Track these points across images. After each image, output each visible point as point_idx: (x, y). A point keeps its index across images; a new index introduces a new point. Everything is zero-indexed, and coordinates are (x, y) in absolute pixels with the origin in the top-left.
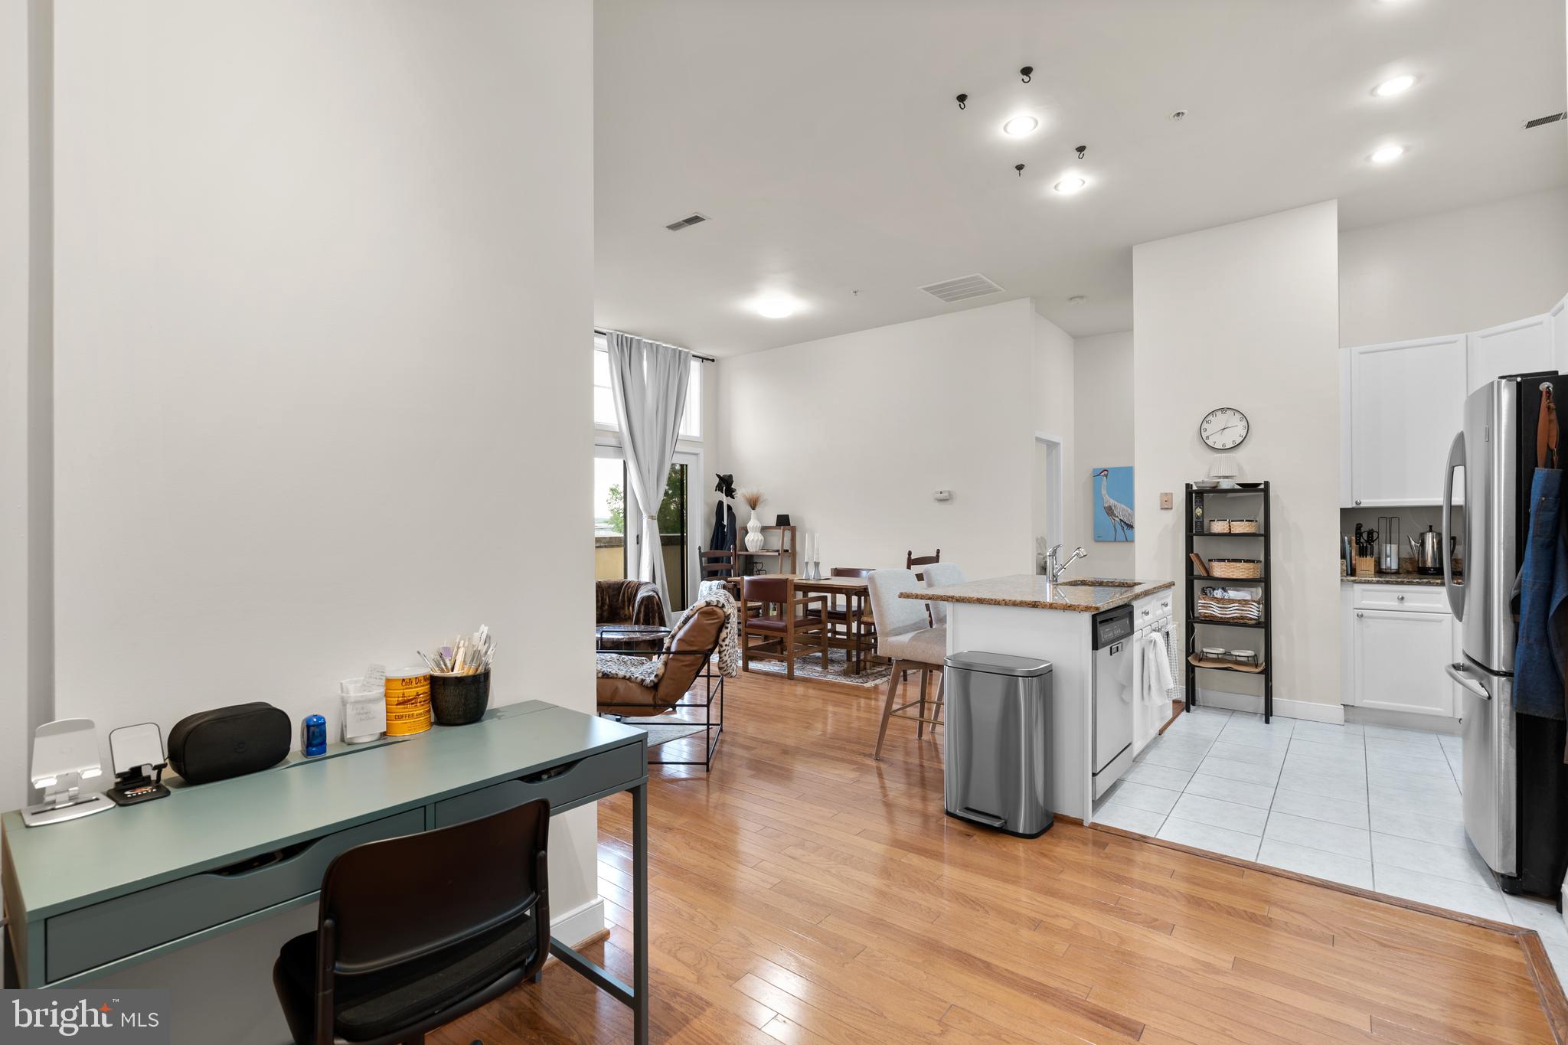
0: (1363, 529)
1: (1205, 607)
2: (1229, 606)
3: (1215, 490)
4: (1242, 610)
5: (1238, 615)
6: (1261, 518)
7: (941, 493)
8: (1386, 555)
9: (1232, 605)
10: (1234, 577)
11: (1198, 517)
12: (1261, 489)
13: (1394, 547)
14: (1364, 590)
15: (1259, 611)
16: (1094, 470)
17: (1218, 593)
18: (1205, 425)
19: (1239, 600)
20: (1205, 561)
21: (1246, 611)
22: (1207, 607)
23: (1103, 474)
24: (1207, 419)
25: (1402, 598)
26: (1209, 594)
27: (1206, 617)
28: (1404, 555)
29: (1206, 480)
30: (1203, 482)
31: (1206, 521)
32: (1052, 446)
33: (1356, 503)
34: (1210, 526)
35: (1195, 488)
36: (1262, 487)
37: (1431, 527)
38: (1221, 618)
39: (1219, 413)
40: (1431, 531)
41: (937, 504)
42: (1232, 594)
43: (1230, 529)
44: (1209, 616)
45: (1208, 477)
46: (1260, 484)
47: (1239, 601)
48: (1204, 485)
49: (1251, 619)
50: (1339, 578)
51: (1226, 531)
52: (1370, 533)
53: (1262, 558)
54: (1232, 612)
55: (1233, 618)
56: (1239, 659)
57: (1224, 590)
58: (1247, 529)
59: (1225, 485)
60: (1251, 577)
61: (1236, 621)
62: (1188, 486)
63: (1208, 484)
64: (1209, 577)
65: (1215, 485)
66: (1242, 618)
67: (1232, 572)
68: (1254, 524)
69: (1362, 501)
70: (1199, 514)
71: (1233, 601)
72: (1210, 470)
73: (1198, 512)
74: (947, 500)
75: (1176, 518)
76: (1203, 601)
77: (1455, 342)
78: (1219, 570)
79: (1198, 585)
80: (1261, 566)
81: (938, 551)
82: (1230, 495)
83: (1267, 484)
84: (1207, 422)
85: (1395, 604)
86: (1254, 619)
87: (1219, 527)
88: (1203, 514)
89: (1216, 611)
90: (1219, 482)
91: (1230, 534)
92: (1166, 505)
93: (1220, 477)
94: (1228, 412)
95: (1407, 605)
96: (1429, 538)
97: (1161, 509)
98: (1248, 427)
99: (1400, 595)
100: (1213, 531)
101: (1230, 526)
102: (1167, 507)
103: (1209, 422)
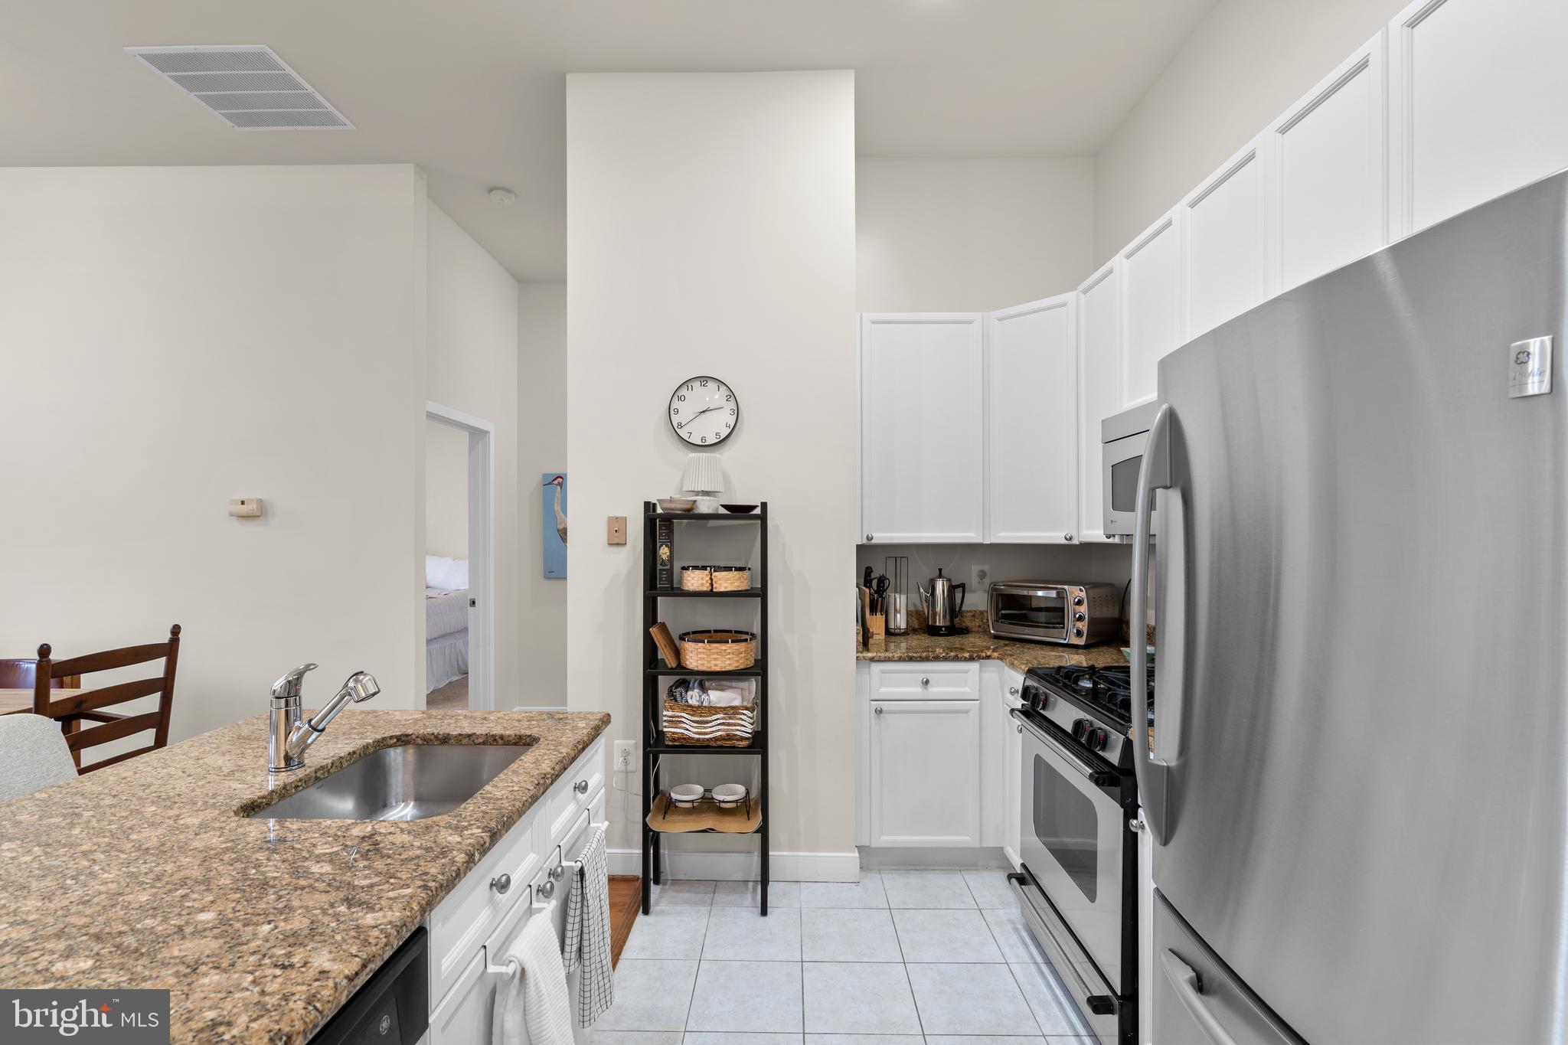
0: (873, 575)
1: (674, 723)
2: (710, 719)
3: (689, 514)
4: (729, 724)
5: (720, 733)
6: (755, 563)
7: (243, 503)
8: (895, 610)
9: (715, 717)
10: (718, 669)
11: (663, 563)
12: (756, 517)
13: (904, 597)
14: (884, 672)
15: (752, 724)
16: (545, 475)
17: (693, 697)
18: (676, 404)
19: (725, 708)
20: (675, 636)
21: (735, 725)
22: (679, 724)
23: (556, 482)
24: (680, 394)
25: (927, 682)
26: (679, 699)
27: (674, 740)
28: (911, 608)
29: (676, 496)
30: (671, 501)
31: (677, 566)
32: (477, 435)
33: (868, 537)
34: (681, 579)
35: (659, 511)
36: (757, 511)
37: (940, 570)
38: (698, 740)
39: (696, 384)
40: (940, 576)
41: (236, 523)
42: (716, 697)
43: (712, 585)
44: (679, 739)
45: (681, 492)
46: (754, 507)
47: (724, 710)
48: (673, 506)
49: (742, 739)
50: (854, 655)
51: (706, 588)
52: (881, 580)
53: (757, 629)
54: (713, 729)
55: (716, 739)
56: (723, 805)
57: (703, 689)
58: (736, 584)
59: (705, 506)
60: (742, 667)
61: (719, 743)
62: (649, 507)
63: (678, 507)
64: (681, 669)
65: (688, 506)
66: (729, 737)
67: (715, 659)
68: (746, 574)
69: (874, 535)
70: (665, 557)
71: (714, 710)
72: (683, 479)
73: (664, 552)
74: (258, 516)
75: (630, 559)
76: (670, 713)
77: (971, 322)
78: (697, 657)
79: (664, 682)
80: (755, 645)
81: (176, 630)
82: (712, 523)
83: (764, 505)
84: (679, 399)
85: (917, 690)
86: (747, 739)
87: (694, 581)
88: (671, 557)
89: (689, 728)
90: (695, 501)
91: (711, 594)
92: (616, 537)
93: (697, 493)
94: (711, 385)
95: (934, 690)
96: (940, 586)
97: (609, 544)
98: (737, 412)
99: (924, 676)
100: (686, 588)
101: (711, 579)
102: (616, 541)
103: (683, 398)
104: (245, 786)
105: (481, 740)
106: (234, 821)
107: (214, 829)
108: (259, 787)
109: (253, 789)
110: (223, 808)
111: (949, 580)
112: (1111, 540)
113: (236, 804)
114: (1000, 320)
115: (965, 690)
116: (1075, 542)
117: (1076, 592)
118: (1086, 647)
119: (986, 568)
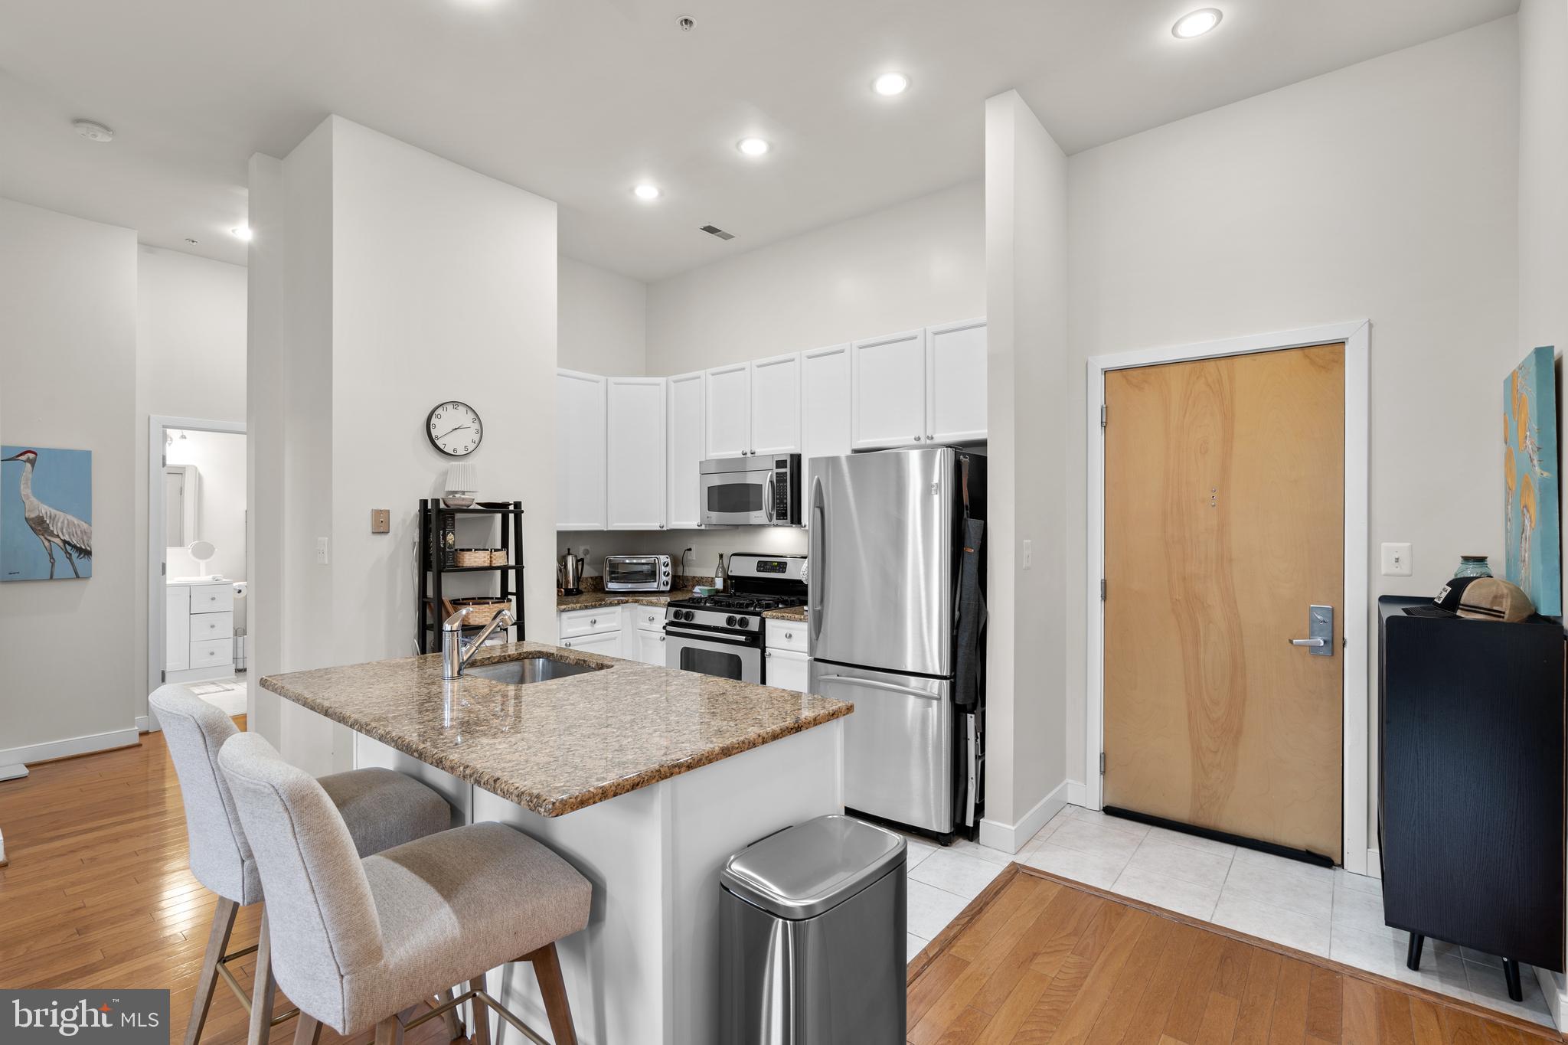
11: (449, 546)
12: (512, 511)
14: (570, 618)
18: (434, 420)
23: (23, 458)
24: (437, 413)
25: (595, 622)
29: (449, 495)
34: (461, 558)
37: (569, 550)
39: (450, 407)
40: (569, 554)
43: (492, 562)
45: (449, 491)
51: (488, 563)
63: (452, 501)
70: (451, 542)
73: (450, 538)
75: (397, 543)
83: (516, 504)
84: (437, 416)
85: (587, 628)
87: (472, 559)
92: (381, 524)
94: (462, 409)
95: (598, 627)
96: (570, 560)
97: (373, 533)
98: (481, 432)
99: (593, 618)
100: (465, 565)
101: (491, 557)
102: (382, 530)
103: (439, 416)
105: (496, 660)
111: (576, 556)
112: (699, 528)
114: (615, 384)
115: (614, 625)
116: (665, 529)
117: (663, 559)
118: (670, 591)
119: (588, 547)
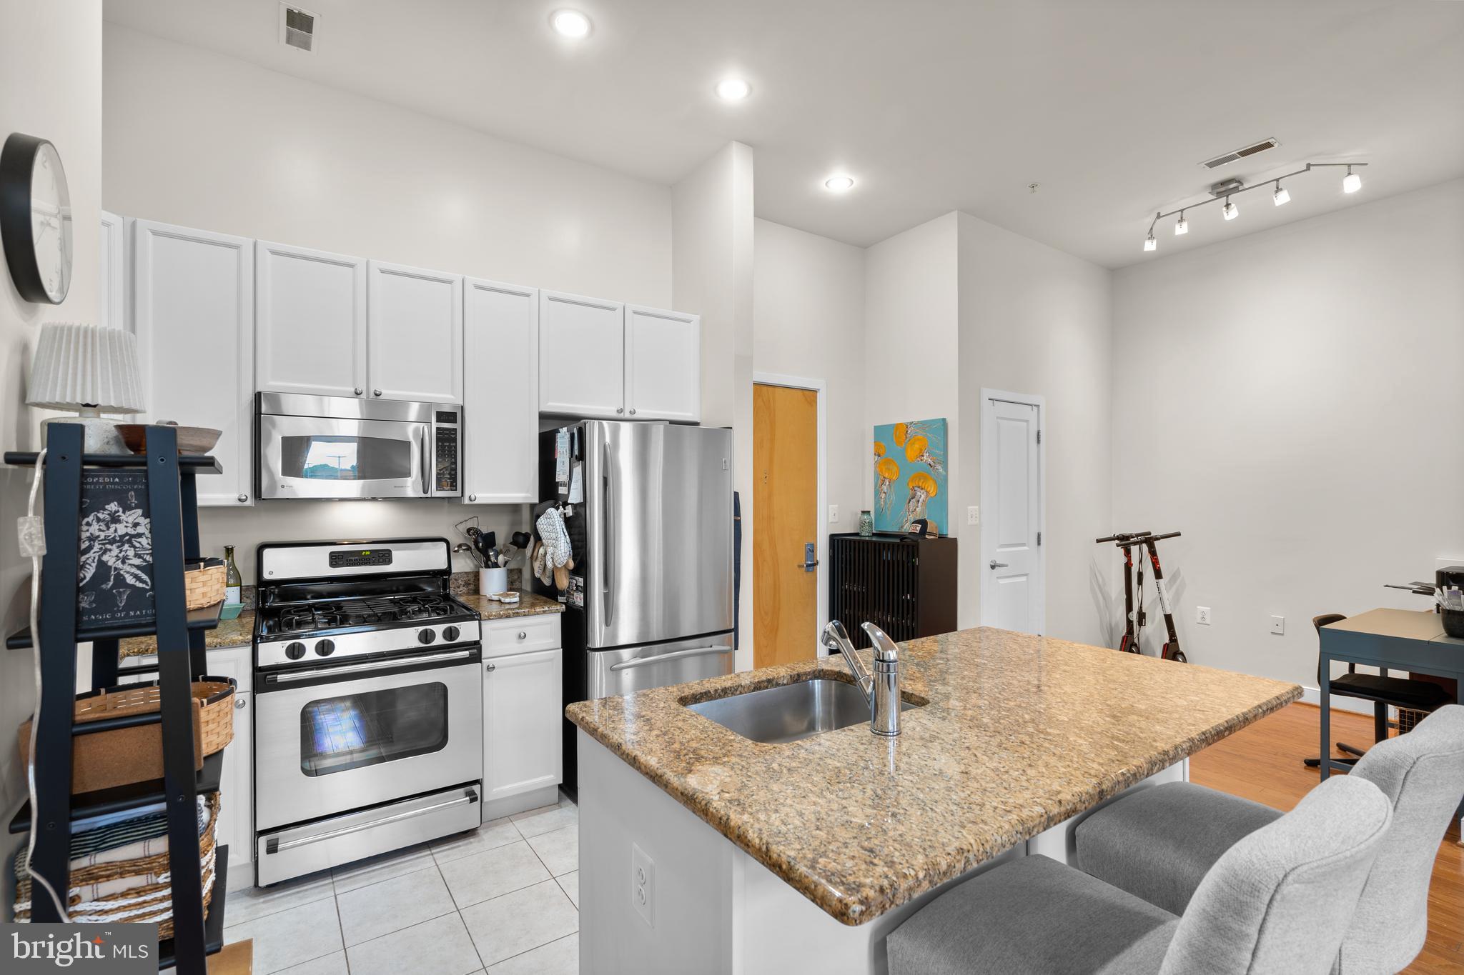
104: (921, 720)
106: (929, 695)
107: (941, 694)
108: (912, 716)
109: (917, 717)
110: (937, 706)
113: (929, 707)
